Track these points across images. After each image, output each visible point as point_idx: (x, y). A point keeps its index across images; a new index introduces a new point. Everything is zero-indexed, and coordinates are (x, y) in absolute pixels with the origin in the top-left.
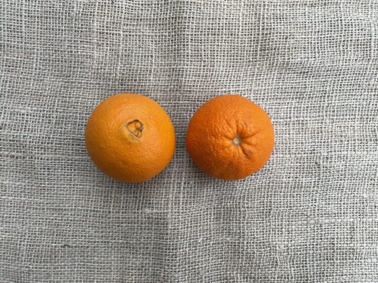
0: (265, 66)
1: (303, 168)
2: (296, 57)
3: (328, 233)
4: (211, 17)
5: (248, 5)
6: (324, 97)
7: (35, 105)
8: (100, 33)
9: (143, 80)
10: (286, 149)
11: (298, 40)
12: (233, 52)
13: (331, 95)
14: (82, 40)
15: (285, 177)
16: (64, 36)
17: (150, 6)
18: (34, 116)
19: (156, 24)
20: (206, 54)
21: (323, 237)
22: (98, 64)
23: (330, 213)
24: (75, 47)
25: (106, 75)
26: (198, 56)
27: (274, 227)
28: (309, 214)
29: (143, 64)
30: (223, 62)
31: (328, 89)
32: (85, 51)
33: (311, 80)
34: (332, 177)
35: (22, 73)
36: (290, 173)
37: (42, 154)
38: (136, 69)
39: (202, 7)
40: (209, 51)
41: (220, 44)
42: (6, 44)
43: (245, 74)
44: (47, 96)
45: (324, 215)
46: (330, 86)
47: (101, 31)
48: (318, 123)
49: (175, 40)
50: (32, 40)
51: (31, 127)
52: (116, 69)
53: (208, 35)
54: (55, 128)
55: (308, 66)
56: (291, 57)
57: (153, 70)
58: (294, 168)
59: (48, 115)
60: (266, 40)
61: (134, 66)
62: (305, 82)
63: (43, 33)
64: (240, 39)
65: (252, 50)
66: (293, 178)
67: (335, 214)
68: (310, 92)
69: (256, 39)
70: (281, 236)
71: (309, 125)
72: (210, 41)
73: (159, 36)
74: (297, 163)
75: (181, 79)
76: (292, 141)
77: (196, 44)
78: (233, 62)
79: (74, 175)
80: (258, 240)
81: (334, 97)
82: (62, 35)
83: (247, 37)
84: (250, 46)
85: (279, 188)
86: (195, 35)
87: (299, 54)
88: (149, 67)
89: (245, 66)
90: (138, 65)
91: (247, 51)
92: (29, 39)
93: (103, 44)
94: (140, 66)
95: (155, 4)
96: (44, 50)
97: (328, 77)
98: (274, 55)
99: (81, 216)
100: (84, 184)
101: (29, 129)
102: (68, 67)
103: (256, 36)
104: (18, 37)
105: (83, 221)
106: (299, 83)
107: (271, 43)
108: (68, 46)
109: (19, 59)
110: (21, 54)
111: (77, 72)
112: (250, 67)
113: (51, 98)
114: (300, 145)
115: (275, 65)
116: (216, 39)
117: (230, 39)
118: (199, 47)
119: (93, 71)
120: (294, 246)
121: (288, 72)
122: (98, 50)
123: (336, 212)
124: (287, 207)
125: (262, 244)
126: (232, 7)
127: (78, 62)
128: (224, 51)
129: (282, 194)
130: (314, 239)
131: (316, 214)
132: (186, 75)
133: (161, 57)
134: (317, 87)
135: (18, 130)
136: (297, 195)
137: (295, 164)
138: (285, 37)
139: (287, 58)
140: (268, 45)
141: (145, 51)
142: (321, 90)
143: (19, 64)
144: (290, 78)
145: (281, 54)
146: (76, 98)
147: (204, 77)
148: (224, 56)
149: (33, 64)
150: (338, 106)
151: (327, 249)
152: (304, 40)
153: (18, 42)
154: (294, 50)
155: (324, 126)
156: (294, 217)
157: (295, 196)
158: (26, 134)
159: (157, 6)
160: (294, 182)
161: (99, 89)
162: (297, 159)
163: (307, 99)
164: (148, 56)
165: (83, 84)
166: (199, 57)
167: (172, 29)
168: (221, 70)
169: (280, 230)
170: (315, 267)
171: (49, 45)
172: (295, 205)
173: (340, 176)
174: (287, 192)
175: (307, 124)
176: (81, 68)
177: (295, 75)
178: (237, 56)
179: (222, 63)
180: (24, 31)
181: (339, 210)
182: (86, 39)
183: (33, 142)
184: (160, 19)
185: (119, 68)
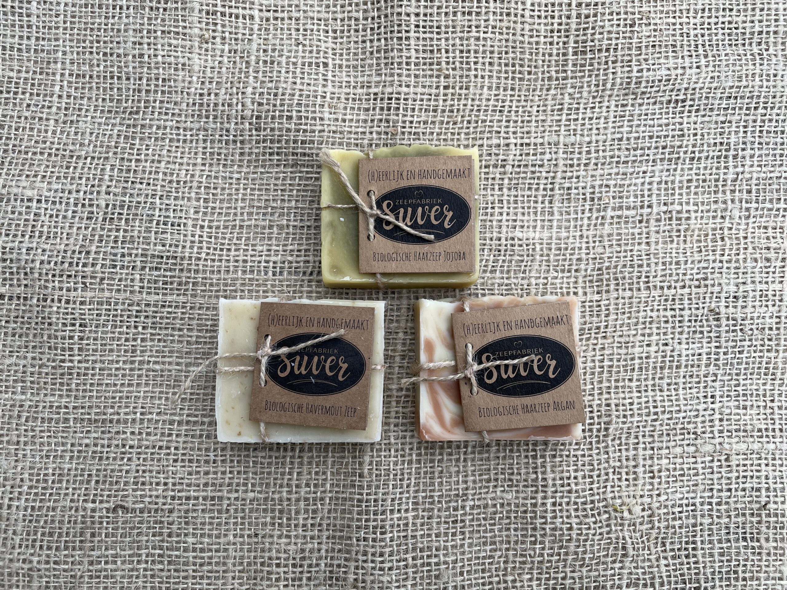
0: (586, 89)
1: (680, 322)
2: (656, 66)
3: (745, 477)
6: (726, 157)
7: (58, 178)
10: (639, 277)
11: (659, 27)
12: (511, 55)
13: (740, 153)
14: (166, 28)
15: (638, 344)
16: (125, 20)
18: (54, 203)
20: (451, 60)
21: (733, 486)
22: (203, 83)
23: (749, 428)
25: (220, 108)
26: (431, 64)
27: (618, 464)
28: (699, 431)
29: (306, 81)
30: (490, 77)
31: (733, 139)
32: (173, 53)
33: (693, 119)
34: (749, 343)
36: (650, 335)
37: (69, 290)
38: (289, 91)
40: (458, 52)
41: (482, 35)
43: (541, 108)
44: (86, 158)
45: (734, 434)
46: (736, 132)
48: (714, 217)
49: (379, 28)
50: (53, 31)
51: (45, 229)
53: (455, 14)
54: (103, 229)
55: (685, 85)
56: (644, 66)
57: (328, 95)
58: (659, 323)
59: (87, 202)
60: (588, 28)
61: (284, 86)
62: (681, 124)
63: (78, 14)
64: (527, 27)
65: (555, 52)
66: (657, 344)
67: (760, 430)
68: (694, 146)
69: (563, 27)
70: (635, 485)
71: (693, 221)
72: (458, 29)
74: (666, 310)
75: (396, 118)
76: (653, 260)
77: (428, 35)
78: (513, 78)
79: (143, 340)
80: (578, 497)
81: (748, 158)
82: (120, 18)
83: (543, 21)
84: (551, 43)
85: (626, 371)
87: (662, 61)
88: (320, 89)
89: (541, 90)
90: (295, 83)
91: (544, 55)
92: (46, 31)
93: (214, 38)
94: (298, 86)
96: (78, 53)
97: (730, 111)
98: (606, 63)
99: (156, 435)
100: (167, 360)
101: (41, 232)
102: (134, 90)
103: (564, 20)
104: (22, 27)
105: (160, 448)
106: (667, 125)
107: (597, 36)
108: (134, 43)
109: (23, 75)
111: (155, 101)
112: (553, 92)
113: (96, 161)
114: (673, 266)
115: (609, 86)
116: (474, 23)
117: (505, 24)
118: (435, 42)
119: (191, 101)
120: (666, 507)
121: (641, 101)
122: (203, 52)
123: (763, 427)
124: (648, 415)
125: (589, 506)
128: (492, 52)
129: (634, 384)
130: (712, 490)
131: (716, 429)
132: (406, 110)
133: (348, 66)
134: (709, 134)
135: (15, 236)
136: (669, 384)
137: (662, 313)
138: (628, 22)
139: (635, 69)
140: (592, 41)
141: (311, 52)
142: (718, 141)
144: (646, 115)
145: (622, 61)
146: (153, 161)
147: (447, 113)
148: (490, 64)
149: (53, 86)
150: (758, 179)
151: (744, 515)
152: (672, 27)
154: (651, 50)
155: (727, 224)
156: (665, 438)
157: (665, 387)
158: (34, 245)
160: (660, 354)
161: (205, 141)
162: (666, 300)
163: (687, 161)
164: (317, 65)
165: (168, 130)
166: (435, 67)
168: (485, 96)
169: (632, 470)
170: (717, 558)
171: (91, 42)
172: (667, 409)
173: (767, 342)
174: (646, 380)
175: (688, 219)
176: (163, 92)
177: (657, 106)
178: (521, 66)
181: (770, 421)
182: (175, 27)
183: (49, 263)
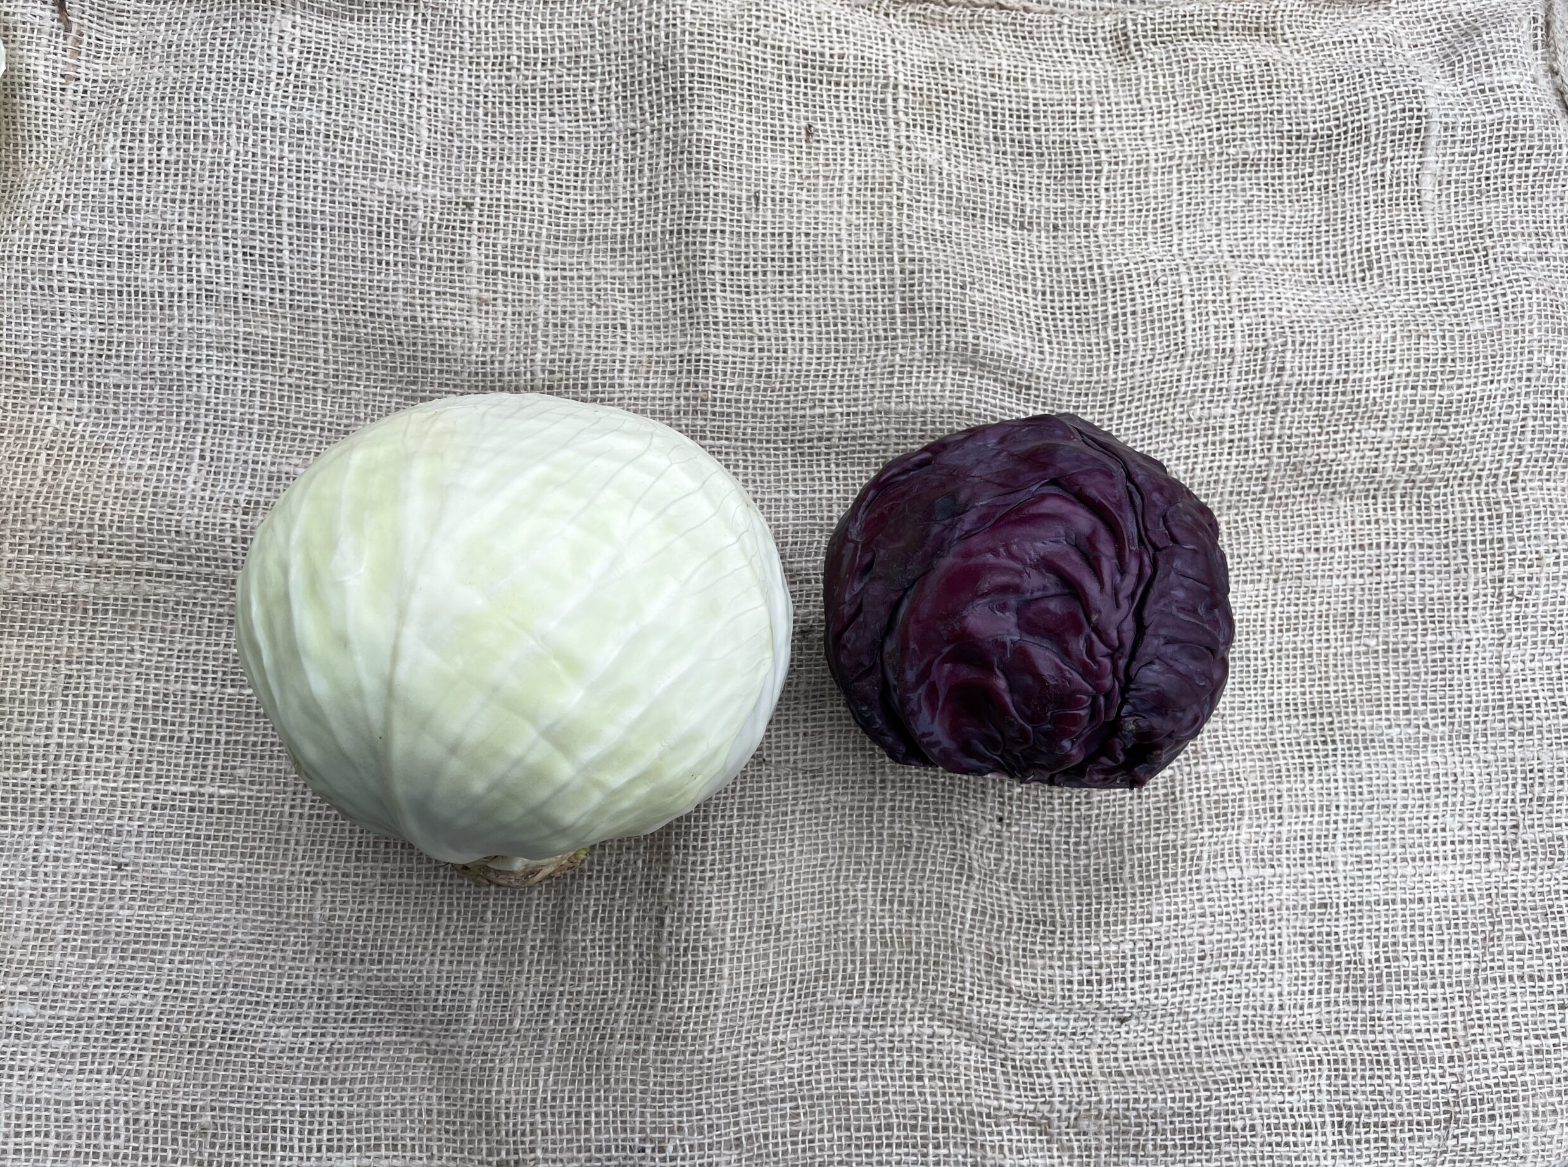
4: (769, 230)
5: (858, 202)
8: (487, 272)
9: (604, 386)
17: (613, 204)
19: (631, 249)
24: (422, 306)
35: (290, 371)
39: (744, 206)
42: (240, 297)
47: (491, 267)
52: (532, 360)
73: (640, 278)
86: (732, 273)
95: (625, 200)
110: (281, 321)
126: (820, 207)
127: (433, 345)
143: (279, 347)
153: (272, 290)
159: (629, 203)
167: (672, 259)
179: (806, 342)
180: (287, 261)
184: (640, 236)
185: (539, 356)
